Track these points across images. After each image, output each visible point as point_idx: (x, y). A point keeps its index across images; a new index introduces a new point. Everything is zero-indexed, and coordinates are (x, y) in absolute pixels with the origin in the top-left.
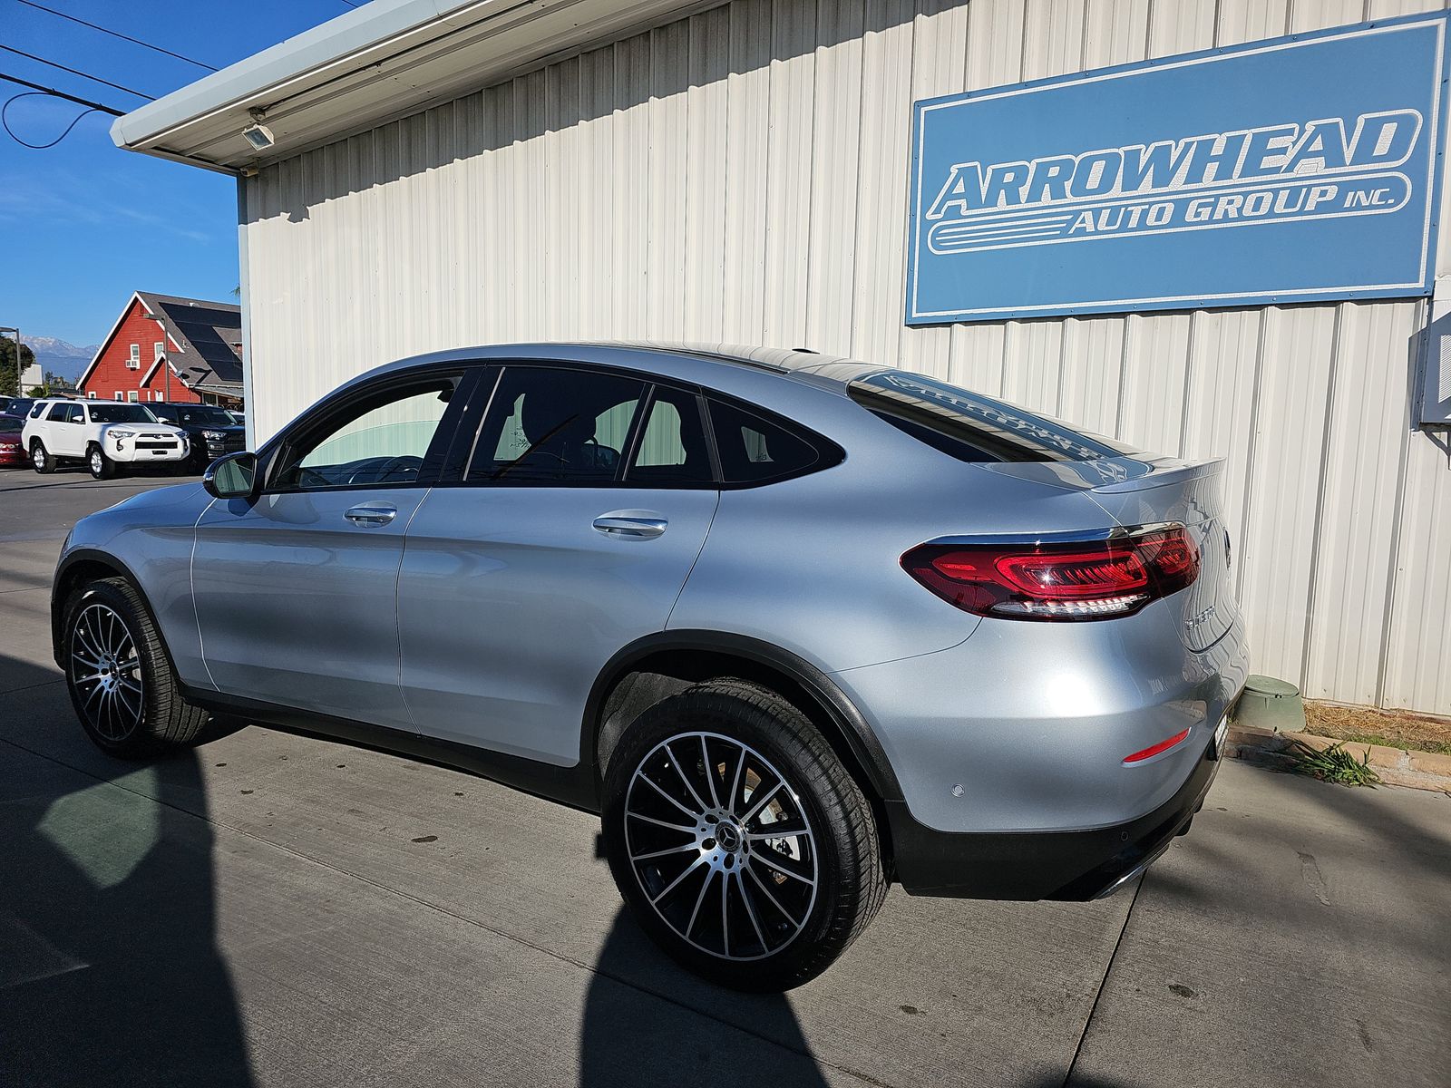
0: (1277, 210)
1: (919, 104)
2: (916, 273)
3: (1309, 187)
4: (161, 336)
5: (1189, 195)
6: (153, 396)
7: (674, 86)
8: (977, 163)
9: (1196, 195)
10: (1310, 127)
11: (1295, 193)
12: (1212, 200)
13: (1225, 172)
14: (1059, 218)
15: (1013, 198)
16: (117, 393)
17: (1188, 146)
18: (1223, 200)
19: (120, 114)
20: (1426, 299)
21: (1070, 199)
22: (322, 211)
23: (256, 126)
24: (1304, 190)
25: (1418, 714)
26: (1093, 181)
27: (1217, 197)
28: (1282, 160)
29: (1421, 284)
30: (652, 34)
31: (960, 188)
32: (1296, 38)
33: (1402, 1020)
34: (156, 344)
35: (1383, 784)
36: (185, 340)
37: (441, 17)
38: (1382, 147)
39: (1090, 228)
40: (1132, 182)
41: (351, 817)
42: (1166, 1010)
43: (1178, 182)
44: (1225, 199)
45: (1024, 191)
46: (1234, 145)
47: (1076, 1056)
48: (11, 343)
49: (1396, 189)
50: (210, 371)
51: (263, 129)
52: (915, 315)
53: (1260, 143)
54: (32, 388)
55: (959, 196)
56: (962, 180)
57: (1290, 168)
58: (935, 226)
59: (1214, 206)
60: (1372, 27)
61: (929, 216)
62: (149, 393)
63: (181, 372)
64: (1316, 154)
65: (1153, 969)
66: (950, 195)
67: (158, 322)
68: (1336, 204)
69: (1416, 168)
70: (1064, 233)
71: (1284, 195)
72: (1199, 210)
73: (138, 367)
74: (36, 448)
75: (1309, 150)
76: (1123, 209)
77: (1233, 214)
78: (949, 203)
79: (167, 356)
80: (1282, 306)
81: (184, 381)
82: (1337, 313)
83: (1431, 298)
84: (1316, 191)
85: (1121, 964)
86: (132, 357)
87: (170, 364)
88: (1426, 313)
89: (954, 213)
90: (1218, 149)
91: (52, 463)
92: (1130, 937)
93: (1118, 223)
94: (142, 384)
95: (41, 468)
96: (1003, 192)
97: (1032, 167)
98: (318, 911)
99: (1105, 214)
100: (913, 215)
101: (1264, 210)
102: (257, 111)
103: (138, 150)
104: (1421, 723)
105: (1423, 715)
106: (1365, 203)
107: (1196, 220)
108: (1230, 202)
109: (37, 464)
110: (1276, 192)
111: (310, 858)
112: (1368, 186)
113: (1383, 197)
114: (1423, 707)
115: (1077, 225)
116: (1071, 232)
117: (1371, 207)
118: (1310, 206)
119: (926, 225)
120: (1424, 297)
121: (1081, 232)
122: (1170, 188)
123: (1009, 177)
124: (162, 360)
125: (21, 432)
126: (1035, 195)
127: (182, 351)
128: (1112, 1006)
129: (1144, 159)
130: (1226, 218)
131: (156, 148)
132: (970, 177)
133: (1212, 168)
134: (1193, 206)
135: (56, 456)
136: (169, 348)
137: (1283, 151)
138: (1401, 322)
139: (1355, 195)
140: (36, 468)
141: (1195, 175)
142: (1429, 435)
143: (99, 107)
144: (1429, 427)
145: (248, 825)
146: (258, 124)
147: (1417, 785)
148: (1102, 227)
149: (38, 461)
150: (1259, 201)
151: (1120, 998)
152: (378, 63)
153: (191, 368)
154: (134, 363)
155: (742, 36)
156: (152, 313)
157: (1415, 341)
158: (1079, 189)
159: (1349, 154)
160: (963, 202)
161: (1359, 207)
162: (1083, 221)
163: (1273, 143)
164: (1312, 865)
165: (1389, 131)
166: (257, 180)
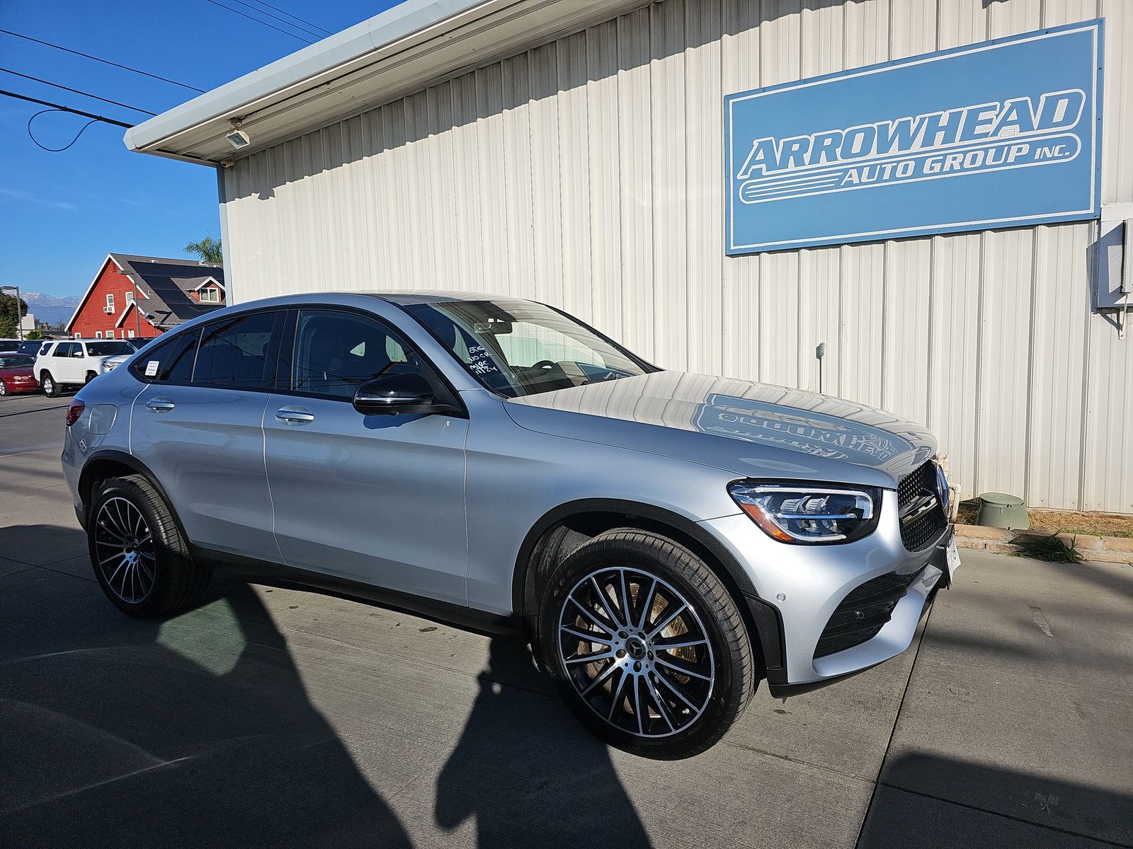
0: (988, 163)
1: (728, 98)
2: (732, 218)
3: (1010, 146)
4: (131, 287)
5: (925, 155)
6: (126, 334)
7: (547, 90)
8: (772, 138)
9: (930, 154)
10: (1008, 104)
11: (999, 151)
12: (942, 158)
13: (949, 138)
14: (833, 175)
15: (799, 162)
16: (97, 333)
17: (922, 120)
18: (949, 158)
19: (130, 126)
20: (1096, 221)
21: (841, 161)
22: (285, 191)
23: (236, 132)
24: (1006, 148)
25: (1108, 514)
26: (856, 148)
27: (945, 156)
28: (990, 128)
29: (1092, 211)
30: (529, 54)
31: (761, 156)
32: (994, 42)
33: (1104, 700)
34: (126, 293)
35: (1086, 560)
36: (150, 289)
37: (376, 49)
38: (1059, 116)
39: (856, 181)
40: (884, 147)
41: (373, 618)
42: (949, 703)
43: (916, 146)
44: (951, 156)
45: (807, 157)
46: (955, 118)
47: (893, 731)
48: (9, 298)
49: (1069, 145)
50: (171, 313)
51: (242, 133)
52: (732, 248)
53: (973, 116)
54: (28, 332)
55: (760, 162)
56: (761, 150)
57: (995, 133)
58: (744, 184)
59: (943, 162)
60: (1047, 33)
61: (739, 177)
62: (123, 331)
63: (147, 314)
64: (1013, 123)
65: (937, 680)
66: (753, 162)
67: (128, 276)
68: (1029, 157)
69: (1083, 129)
70: (837, 185)
71: (992, 153)
72: (933, 165)
73: (113, 312)
74: (45, 378)
75: (1008, 120)
76: (879, 167)
77: (957, 167)
78: (753, 167)
79: (137, 303)
80: (995, 230)
81: (150, 321)
82: (1034, 233)
83: (1099, 220)
84: (1014, 149)
85: (917, 679)
86: (108, 304)
87: (139, 308)
88: (1096, 231)
89: (757, 174)
90: (944, 122)
91: (59, 389)
92: (921, 662)
93: (876, 177)
94: (117, 325)
95: (50, 394)
96: (792, 157)
97: (812, 139)
98: (370, 677)
99: (866, 170)
100: (727, 177)
101: (979, 163)
102: (237, 120)
103: (144, 152)
104: (1111, 520)
105: (1112, 514)
106: (1049, 155)
107: (930, 172)
108: (954, 159)
109: (47, 391)
110: (986, 150)
111: (353, 645)
112: (1051, 144)
113: (1061, 151)
114: (1112, 508)
115: (847, 179)
116: (842, 184)
117: (1054, 158)
118: (1011, 159)
119: (738, 183)
120: (1094, 220)
121: (850, 184)
122: (912, 150)
123: (796, 147)
124: (133, 305)
125: (33, 367)
126: (815, 159)
127: (147, 298)
128: (913, 702)
129: (891, 131)
130: (952, 170)
131: (159, 150)
132: (767, 147)
133: (940, 136)
134: (928, 162)
135: (61, 384)
136: (137, 296)
137: (990, 121)
138: (1079, 238)
139: (1041, 151)
140: (46, 394)
141: (928, 140)
142: (1104, 316)
143: (100, 118)
144: (1103, 310)
145: (303, 628)
146: (238, 130)
147: (1109, 560)
148: (864, 179)
149: (47, 388)
150: (975, 157)
151: (918, 698)
152: (328, 83)
153: (156, 311)
154: (110, 309)
155: (596, 53)
156: (122, 269)
157: (1090, 251)
158: (847, 153)
159: (1036, 122)
160: (763, 166)
161: (1045, 158)
162: (851, 176)
163: (982, 116)
164: (1040, 613)
165: (1062, 105)
166: (232, 169)
